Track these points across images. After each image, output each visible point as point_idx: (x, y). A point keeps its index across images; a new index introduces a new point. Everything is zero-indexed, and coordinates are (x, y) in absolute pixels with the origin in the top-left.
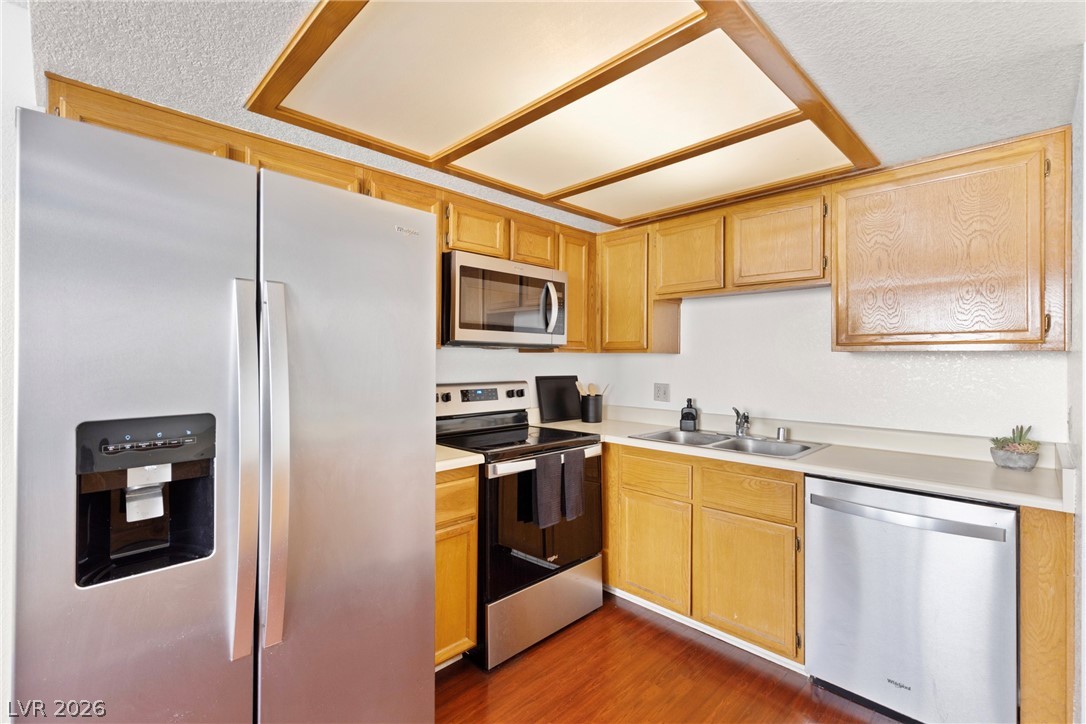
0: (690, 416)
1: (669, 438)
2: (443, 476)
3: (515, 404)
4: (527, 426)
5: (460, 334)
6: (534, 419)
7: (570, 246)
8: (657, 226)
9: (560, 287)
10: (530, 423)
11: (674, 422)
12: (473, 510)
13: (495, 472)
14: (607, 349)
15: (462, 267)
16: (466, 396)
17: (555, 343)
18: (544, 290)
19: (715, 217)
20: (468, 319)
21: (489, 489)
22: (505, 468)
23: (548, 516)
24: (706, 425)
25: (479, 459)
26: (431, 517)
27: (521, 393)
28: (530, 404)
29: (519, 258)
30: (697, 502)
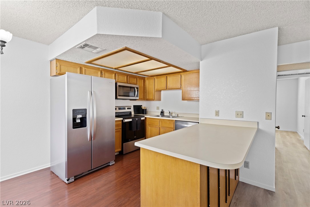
0: (162, 113)
1: (158, 116)
2: (116, 121)
3: (129, 110)
4: (131, 115)
5: (118, 97)
6: (133, 113)
7: (140, 80)
8: (156, 77)
9: (137, 88)
10: (132, 114)
11: (159, 114)
12: (121, 127)
13: (125, 121)
14: (147, 100)
15: (119, 85)
16: (120, 109)
17: (136, 99)
18: (134, 89)
19: (165, 76)
20: (120, 95)
21: (124, 124)
22: (126, 120)
23: (134, 129)
24: (165, 114)
25: (122, 119)
26: (115, 128)
27: (130, 108)
28: (132, 110)
29: (129, 83)
30: (160, 126)
